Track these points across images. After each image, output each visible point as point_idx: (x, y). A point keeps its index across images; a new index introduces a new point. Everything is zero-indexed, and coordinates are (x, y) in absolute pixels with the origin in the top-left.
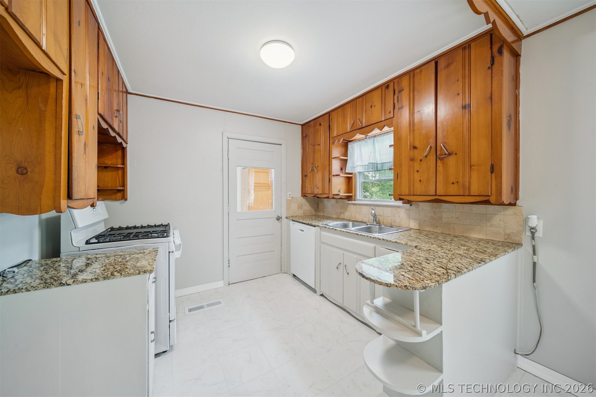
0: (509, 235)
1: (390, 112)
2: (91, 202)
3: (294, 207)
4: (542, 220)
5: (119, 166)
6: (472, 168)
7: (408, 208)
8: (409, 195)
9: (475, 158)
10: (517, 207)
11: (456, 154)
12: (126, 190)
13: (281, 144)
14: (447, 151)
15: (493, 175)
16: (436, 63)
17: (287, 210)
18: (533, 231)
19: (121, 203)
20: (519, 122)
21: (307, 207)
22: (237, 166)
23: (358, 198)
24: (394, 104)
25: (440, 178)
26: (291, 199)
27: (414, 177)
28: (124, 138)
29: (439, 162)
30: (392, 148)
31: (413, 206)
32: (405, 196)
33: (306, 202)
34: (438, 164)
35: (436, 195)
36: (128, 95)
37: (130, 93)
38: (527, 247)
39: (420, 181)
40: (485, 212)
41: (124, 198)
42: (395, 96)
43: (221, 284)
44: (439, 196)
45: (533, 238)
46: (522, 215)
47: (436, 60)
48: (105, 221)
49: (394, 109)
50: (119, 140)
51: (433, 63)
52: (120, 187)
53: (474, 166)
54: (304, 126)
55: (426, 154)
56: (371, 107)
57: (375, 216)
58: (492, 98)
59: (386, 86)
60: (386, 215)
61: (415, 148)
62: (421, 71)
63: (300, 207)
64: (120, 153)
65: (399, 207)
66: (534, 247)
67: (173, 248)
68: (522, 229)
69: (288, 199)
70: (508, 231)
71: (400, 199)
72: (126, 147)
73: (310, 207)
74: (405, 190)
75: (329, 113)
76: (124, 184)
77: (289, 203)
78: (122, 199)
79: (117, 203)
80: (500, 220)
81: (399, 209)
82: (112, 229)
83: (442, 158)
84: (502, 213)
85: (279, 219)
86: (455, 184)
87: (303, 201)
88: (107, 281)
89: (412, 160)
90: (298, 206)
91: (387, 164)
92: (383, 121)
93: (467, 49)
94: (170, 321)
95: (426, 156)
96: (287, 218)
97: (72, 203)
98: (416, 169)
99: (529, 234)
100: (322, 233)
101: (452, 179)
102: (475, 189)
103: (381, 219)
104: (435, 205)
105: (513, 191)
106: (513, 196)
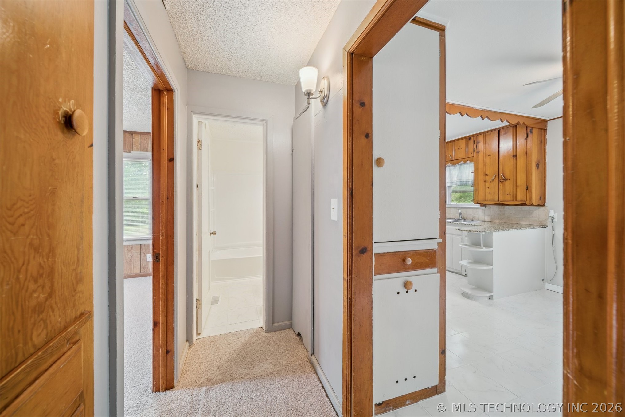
0: (541, 221)
1: (471, 154)
4: (557, 213)
6: (518, 187)
7: (483, 209)
8: (483, 201)
9: (519, 183)
10: (545, 207)
11: (509, 180)
14: (505, 178)
15: (528, 191)
16: (499, 131)
18: (553, 219)
20: (546, 163)
23: (448, 203)
24: (474, 149)
25: (501, 192)
27: (486, 191)
29: (500, 183)
30: (473, 174)
31: (487, 208)
32: (481, 202)
34: (500, 185)
35: (499, 200)
38: (550, 227)
39: (490, 193)
40: (529, 210)
42: (475, 145)
44: (500, 201)
45: (552, 222)
46: (547, 211)
47: (499, 129)
49: (474, 152)
51: (497, 131)
53: (518, 186)
55: (493, 178)
56: (459, 149)
57: (461, 214)
58: (527, 154)
59: (469, 138)
60: (468, 213)
61: (487, 175)
62: (490, 134)
65: (478, 208)
66: (553, 226)
68: (547, 218)
70: (540, 220)
71: (478, 203)
74: (481, 198)
80: (537, 214)
81: (477, 210)
83: (502, 182)
84: (538, 210)
86: (509, 195)
89: (485, 181)
91: (469, 182)
92: (466, 158)
93: (515, 128)
95: (493, 180)
98: (487, 187)
99: (551, 220)
101: (507, 192)
102: (519, 198)
103: (465, 216)
104: (501, 206)
105: (540, 198)
106: (541, 201)
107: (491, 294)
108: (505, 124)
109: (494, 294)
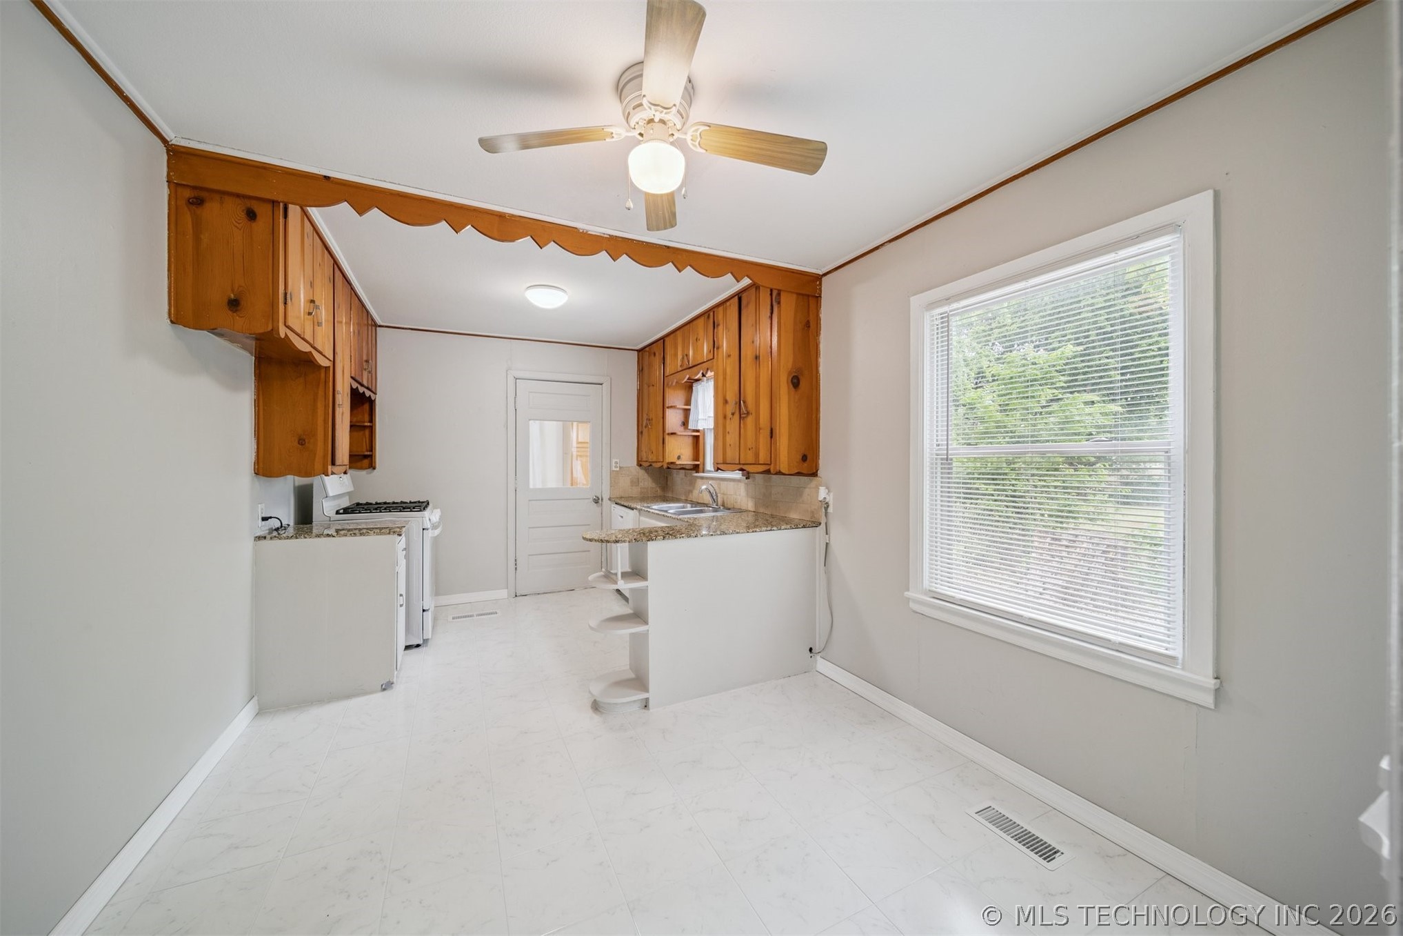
0: (813, 512)
1: (711, 352)
2: (344, 468)
3: (624, 482)
5: (366, 424)
6: (760, 431)
8: (723, 463)
9: (762, 421)
10: (816, 478)
11: (751, 414)
12: (375, 456)
13: (601, 383)
14: (746, 410)
15: (772, 440)
16: (740, 300)
17: (611, 486)
18: (825, 505)
19: (367, 474)
21: (647, 482)
22: (530, 420)
24: (714, 340)
25: (742, 442)
26: (618, 469)
27: (726, 441)
28: (373, 390)
29: (741, 421)
31: (750, 479)
32: (721, 465)
33: (646, 474)
34: (741, 425)
35: (740, 463)
36: (378, 328)
37: (380, 326)
38: (823, 527)
41: (372, 466)
42: (714, 331)
43: (503, 593)
44: (742, 464)
45: (826, 515)
48: (349, 494)
49: (714, 347)
50: (368, 393)
51: (736, 298)
52: (367, 451)
53: (761, 429)
54: (641, 353)
56: (697, 340)
57: (712, 494)
58: (771, 352)
61: (726, 402)
62: (730, 306)
63: (635, 482)
64: (367, 406)
66: (827, 526)
67: (428, 525)
68: (820, 505)
69: (614, 469)
72: (375, 400)
73: (654, 484)
74: (720, 456)
75: (663, 339)
76: (372, 447)
77: (614, 476)
78: (369, 468)
79: (363, 473)
82: (358, 504)
83: (743, 418)
85: (596, 501)
86: (751, 451)
87: (641, 473)
88: (362, 537)
89: (725, 417)
90: (632, 482)
92: (704, 362)
94: (424, 611)
95: (734, 414)
96: (610, 499)
97: (336, 469)
98: (727, 430)
99: (823, 510)
100: (642, 518)
101: (749, 444)
102: (762, 457)
105: (804, 458)
106: (806, 465)
107: (645, 695)
108: (746, 282)
109: (652, 694)
